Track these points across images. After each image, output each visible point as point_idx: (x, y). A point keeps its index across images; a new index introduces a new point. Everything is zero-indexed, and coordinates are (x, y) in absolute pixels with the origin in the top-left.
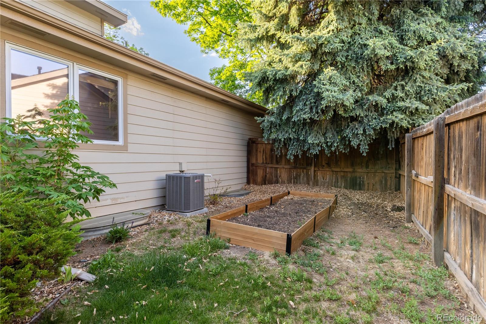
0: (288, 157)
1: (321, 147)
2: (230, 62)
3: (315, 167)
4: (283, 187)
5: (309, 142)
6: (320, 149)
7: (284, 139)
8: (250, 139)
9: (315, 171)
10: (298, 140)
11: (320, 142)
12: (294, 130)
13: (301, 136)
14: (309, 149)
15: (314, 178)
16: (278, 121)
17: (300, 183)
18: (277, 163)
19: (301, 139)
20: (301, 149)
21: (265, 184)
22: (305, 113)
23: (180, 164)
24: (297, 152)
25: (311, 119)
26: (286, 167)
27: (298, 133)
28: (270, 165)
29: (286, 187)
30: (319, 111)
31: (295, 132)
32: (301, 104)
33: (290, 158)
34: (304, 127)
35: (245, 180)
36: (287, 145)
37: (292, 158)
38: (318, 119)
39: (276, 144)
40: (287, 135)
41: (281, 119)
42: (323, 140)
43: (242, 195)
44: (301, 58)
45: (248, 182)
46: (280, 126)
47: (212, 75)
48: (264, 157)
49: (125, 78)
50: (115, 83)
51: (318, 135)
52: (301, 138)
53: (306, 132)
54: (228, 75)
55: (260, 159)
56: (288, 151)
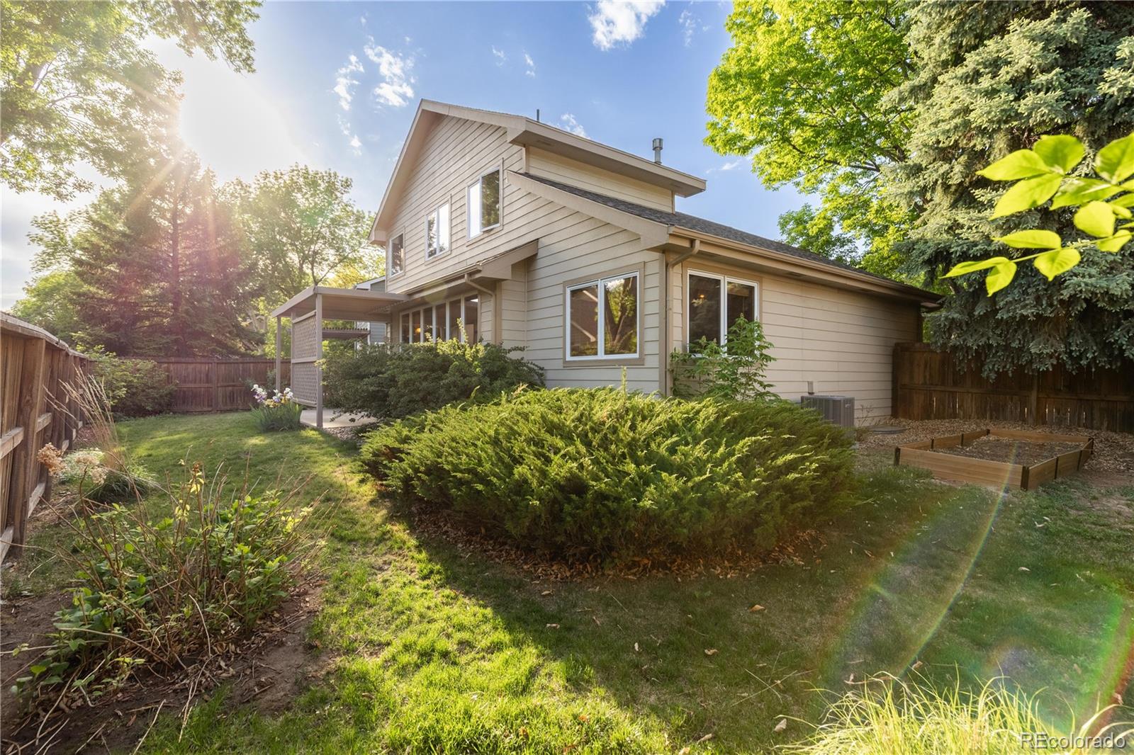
0: (984, 375)
1: (1058, 358)
2: (825, 202)
3: (1038, 391)
4: (970, 425)
5: (1033, 351)
6: (1055, 363)
7: (978, 346)
8: (897, 345)
9: (1038, 399)
10: (1007, 347)
11: (1056, 352)
12: (998, 332)
13: (1014, 341)
14: (1030, 362)
15: (1038, 412)
16: (966, 318)
17: (1005, 419)
18: (955, 384)
19: (1013, 345)
20: (1013, 362)
21: (929, 418)
22: (1024, 307)
23: (810, 384)
24: (1005, 367)
25: (1038, 316)
26: (974, 391)
27: (1006, 336)
28: (939, 388)
29: (976, 423)
30: (1055, 303)
31: (1000, 335)
32: (1016, 291)
33: (988, 377)
34: (1019, 328)
35: (889, 411)
36: (983, 355)
37: (993, 376)
38: (1052, 315)
39: (960, 355)
40: (984, 339)
41: (971, 315)
42: (1062, 348)
43: (894, 432)
44: (1019, 224)
45: (895, 414)
46: (967, 324)
47: (783, 225)
48: (927, 374)
49: (760, 282)
50: (751, 289)
51: (1051, 340)
52: (1015, 345)
53: (1024, 335)
54: (822, 226)
55: (919, 377)
56: (983, 365)
